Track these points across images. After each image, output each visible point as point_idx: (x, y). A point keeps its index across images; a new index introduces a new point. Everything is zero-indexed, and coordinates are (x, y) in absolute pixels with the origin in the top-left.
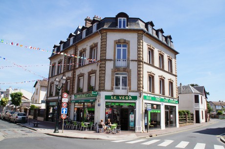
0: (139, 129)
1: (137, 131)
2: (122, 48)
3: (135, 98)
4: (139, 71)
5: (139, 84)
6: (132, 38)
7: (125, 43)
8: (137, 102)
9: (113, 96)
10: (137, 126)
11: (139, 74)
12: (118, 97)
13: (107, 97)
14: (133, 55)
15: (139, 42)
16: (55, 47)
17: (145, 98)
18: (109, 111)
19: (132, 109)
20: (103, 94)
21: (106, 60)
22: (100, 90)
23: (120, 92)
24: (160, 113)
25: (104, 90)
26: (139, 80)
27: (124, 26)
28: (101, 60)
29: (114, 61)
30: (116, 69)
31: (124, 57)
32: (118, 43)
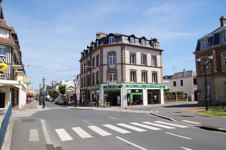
0: (123, 104)
1: (122, 106)
2: (112, 56)
3: (120, 87)
4: (122, 70)
5: (122, 78)
6: (117, 49)
7: (114, 53)
8: (121, 89)
9: (108, 86)
10: (122, 103)
11: (122, 72)
12: (110, 87)
13: (105, 87)
14: (119, 61)
15: (122, 52)
16: (82, 53)
17: (127, 86)
18: (106, 95)
19: (119, 93)
20: (102, 85)
21: (103, 65)
22: (101, 83)
23: (112, 83)
24: (142, 95)
25: (103, 83)
26: (122, 76)
27: (113, 42)
28: (101, 65)
29: (108, 65)
30: (109, 70)
31: (114, 62)
32: (110, 54)
